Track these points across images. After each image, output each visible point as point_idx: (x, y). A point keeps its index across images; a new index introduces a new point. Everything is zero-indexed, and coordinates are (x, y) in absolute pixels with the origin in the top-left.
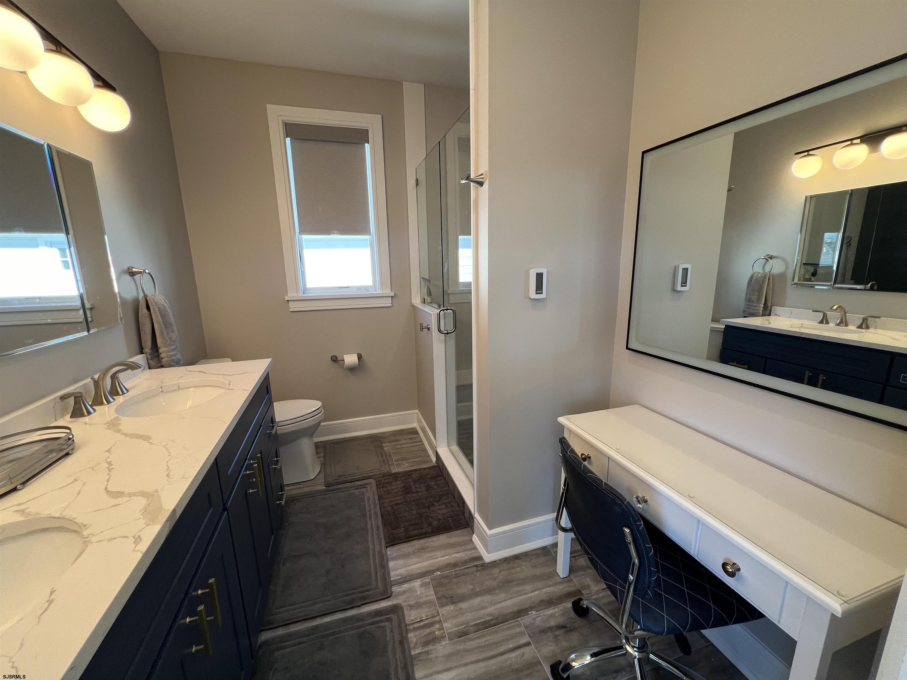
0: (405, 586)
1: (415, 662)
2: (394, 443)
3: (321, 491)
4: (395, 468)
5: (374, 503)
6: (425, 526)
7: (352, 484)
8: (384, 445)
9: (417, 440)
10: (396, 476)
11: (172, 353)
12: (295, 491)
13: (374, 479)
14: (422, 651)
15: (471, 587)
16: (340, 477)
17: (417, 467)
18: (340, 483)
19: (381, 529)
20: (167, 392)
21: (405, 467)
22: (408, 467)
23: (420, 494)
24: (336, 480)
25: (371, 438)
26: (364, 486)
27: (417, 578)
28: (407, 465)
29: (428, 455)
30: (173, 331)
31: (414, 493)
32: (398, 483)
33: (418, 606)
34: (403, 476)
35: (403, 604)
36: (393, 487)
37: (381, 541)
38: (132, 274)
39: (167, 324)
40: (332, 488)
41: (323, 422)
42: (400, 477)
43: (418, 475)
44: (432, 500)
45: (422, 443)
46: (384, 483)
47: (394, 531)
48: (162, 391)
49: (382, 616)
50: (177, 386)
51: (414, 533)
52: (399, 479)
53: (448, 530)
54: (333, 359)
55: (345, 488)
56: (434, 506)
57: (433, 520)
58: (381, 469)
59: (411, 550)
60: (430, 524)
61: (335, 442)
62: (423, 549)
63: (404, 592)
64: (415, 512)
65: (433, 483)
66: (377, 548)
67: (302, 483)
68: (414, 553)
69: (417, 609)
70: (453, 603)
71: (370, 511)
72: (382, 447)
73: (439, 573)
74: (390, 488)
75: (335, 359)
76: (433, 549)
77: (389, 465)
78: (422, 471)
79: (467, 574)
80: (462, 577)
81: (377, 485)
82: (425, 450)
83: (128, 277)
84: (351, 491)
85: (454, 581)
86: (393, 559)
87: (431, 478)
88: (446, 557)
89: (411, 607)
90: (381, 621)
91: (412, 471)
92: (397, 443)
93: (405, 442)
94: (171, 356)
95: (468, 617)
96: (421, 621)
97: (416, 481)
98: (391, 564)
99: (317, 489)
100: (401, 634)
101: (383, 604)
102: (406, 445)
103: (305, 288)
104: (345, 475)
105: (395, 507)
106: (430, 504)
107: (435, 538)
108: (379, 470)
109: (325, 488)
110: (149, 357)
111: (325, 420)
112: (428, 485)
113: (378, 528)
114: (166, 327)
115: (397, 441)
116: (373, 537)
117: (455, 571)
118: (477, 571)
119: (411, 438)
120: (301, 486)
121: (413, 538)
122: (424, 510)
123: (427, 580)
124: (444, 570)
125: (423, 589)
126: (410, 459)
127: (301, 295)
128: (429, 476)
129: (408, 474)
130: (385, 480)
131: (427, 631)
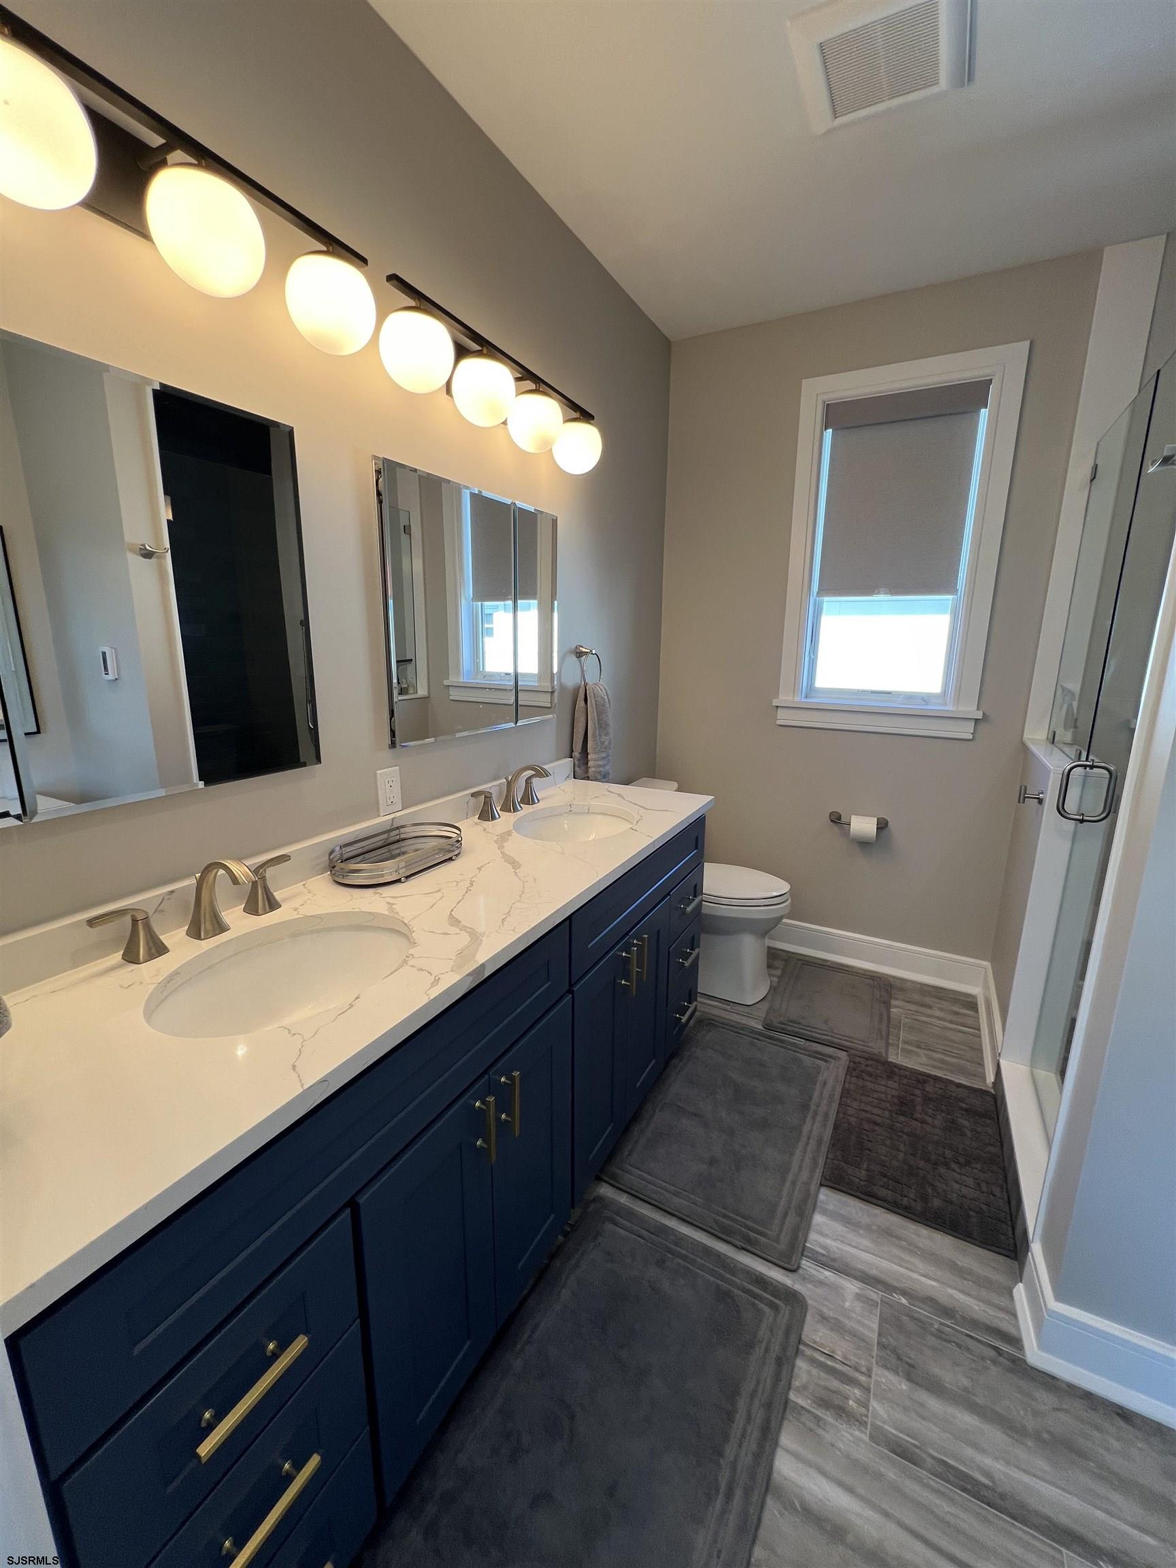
0: (827, 1273)
1: (788, 1415)
2: (913, 1007)
3: (753, 1031)
4: (897, 1054)
5: (831, 1097)
6: (912, 1195)
7: (808, 1043)
8: (893, 1002)
9: (969, 1021)
10: (892, 1071)
11: (600, 763)
12: (716, 1011)
13: (848, 1055)
14: (809, 1408)
15: (965, 1382)
16: (791, 1022)
17: (946, 1075)
18: (789, 1033)
19: (824, 1148)
20: (575, 813)
21: (918, 1062)
22: (927, 1065)
23: (928, 1128)
24: (782, 1024)
25: (873, 980)
26: (825, 1058)
27: (856, 1278)
28: (924, 1060)
29: (981, 1062)
30: (607, 734)
31: (916, 1120)
32: (890, 1083)
33: (837, 1327)
34: (906, 1077)
35: (810, 1302)
36: (876, 1087)
37: (816, 1167)
38: (579, 654)
39: (602, 725)
40: (772, 1034)
41: (788, 918)
42: (900, 1076)
43: (940, 1092)
44: (948, 1154)
45: (976, 1031)
46: (863, 1071)
47: (845, 1166)
48: (570, 811)
49: (765, 1290)
50: (586, 808)
51: (883, 1192)
52: (897, 1078)
53: (961, 1234)
54: (833, 818)
55: (792, 1044)
56: (948, 1168)
57: (935, 1194)
58: (870, 1044)
59: (865, 1220)
60: (924, 1198)
61: (806, 961)
62: (888, 1233)
63: (821, 1283)
64: (901, 1156)
65: (966, 1123)
66: (805, 1175)
67: (731, 1004)
68: (868, 1228)
69: (832, 1329)
70: (909, 1379)
71: (818, 1106)
72: (887, 1005)
73: (904, 1301)
74: (870, 1085)
75: (836, 819)
76: (911, 1248)
77: (887, 1044)
78: (953, 1088)
79: (968, 1349)
80: (953, 1346)
81: (848, 1067)
82: (979, 1050)
83: (574, 658)
84: (798, 1055)
85: (932, 1341)
86: (825, 1212)
87: (967, 1110)
88: (934, 1284)
89: (823, 1318)
90: (761, 1299)
91: (929, 1076)
92: (921, 1009)
93: (938, 1013)
94: (599, 766)
95: (932, 1433)
96: (830, 1356)
97: (930, 1099)
98: (818, 1218)
99: (748, 1024)
100: (784, 1348)
101: (776, 1274)
102: (941, 1022)
103: (811, 687)
104: (799, 1023)
105: (866, 1126)
106: (942, 1159)
107: (924, 1231)
108: (863, 1044)
109: (761, 1027)
110: (577, 763)
111: (790, 916)
112: (953, 1122)
113: (820, 1142)
114: (600, 727)
115: (923, 1005)
116: (805, 1152)
117: (941, 1324)
118: (994, 1362)
119: (957, 1013)
120: (728, 1008)
121: (880, 1202)
122: (922, 1164)
123: (875, 1295)
124: (917, 1303)
125: (856, 1303)
126: (935, 1051)
127: (799, 699)
128: (964, 1106)
129: (922, 1079)
130: (867, 1066)
131: (835, 1384)
